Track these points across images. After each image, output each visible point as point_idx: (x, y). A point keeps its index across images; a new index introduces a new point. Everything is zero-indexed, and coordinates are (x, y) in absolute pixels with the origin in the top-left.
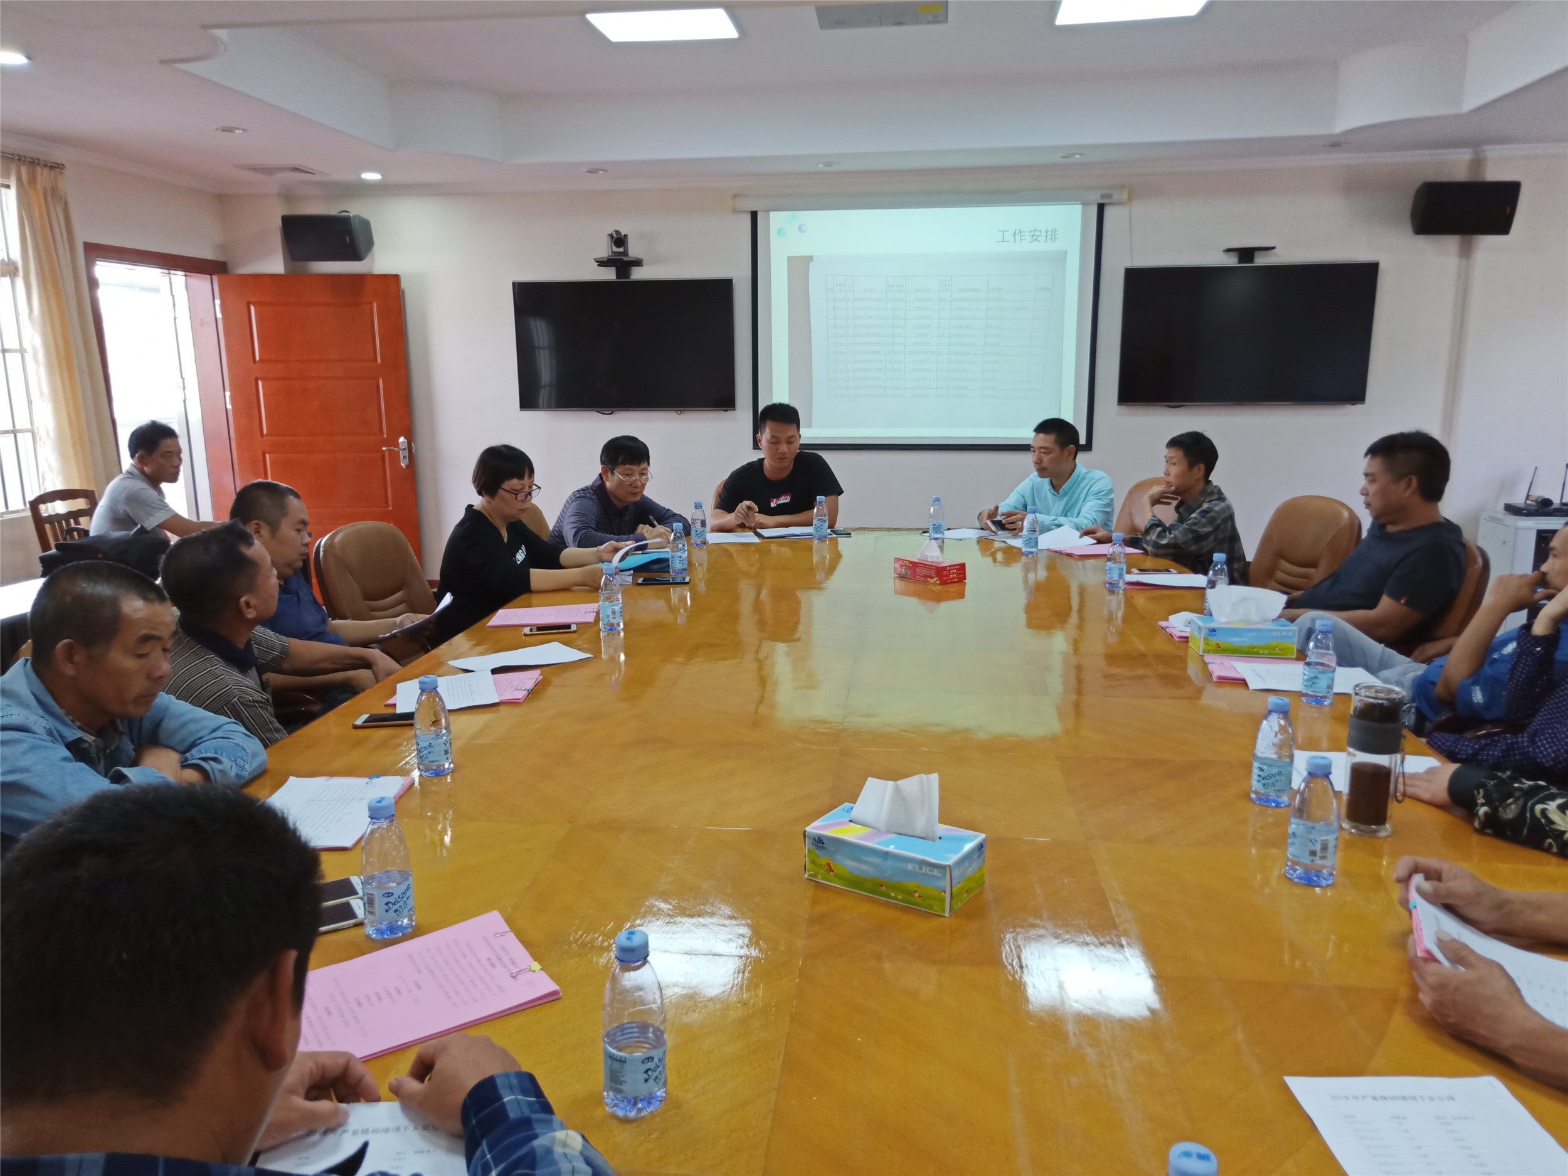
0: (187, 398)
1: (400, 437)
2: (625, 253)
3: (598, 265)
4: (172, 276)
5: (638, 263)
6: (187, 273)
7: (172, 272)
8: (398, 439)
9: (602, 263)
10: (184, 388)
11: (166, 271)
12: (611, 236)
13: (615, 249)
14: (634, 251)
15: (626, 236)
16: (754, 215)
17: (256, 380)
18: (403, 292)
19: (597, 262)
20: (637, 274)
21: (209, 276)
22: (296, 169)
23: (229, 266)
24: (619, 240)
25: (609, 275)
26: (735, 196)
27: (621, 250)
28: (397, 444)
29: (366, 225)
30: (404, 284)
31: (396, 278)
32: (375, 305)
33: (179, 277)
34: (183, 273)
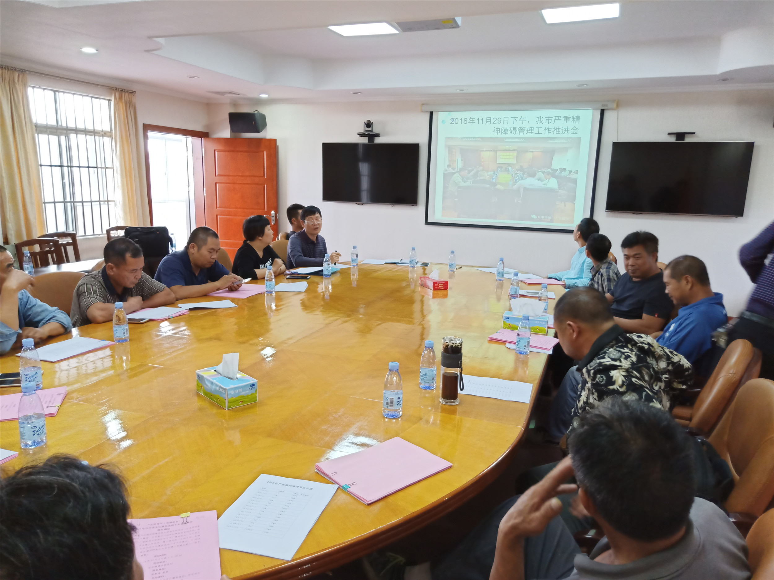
0: (190, 190)
1: (272, 211)
2: (372, 131)
3: (359, 136)
4: (187, 138)
5: (378, 135)
6: (193, 137)
7: (187, 137)
8: (271, 212)
9: (362, 135)
10: (189, 186)
11: (185, 136)
12: (365, 122)
13: (367, 129)
14: (376, 130)
15: (372, 122)
16: (431, 113)
17: (216, 183)
18: (278, 146)
19: (358, 134)
20: (378, 141)
21: (201, 138)
22: (230, 93)
23: (210, 134)
24: (369, 124)
25: (364, 140)
26: (423, 104)
27: (370, 129)
28: (270, 214)
29: (263, 117)
30: (278, 143)
31: (274, 141)
32: (265, 152)
33: (190, 138)
34: (191, 137)
